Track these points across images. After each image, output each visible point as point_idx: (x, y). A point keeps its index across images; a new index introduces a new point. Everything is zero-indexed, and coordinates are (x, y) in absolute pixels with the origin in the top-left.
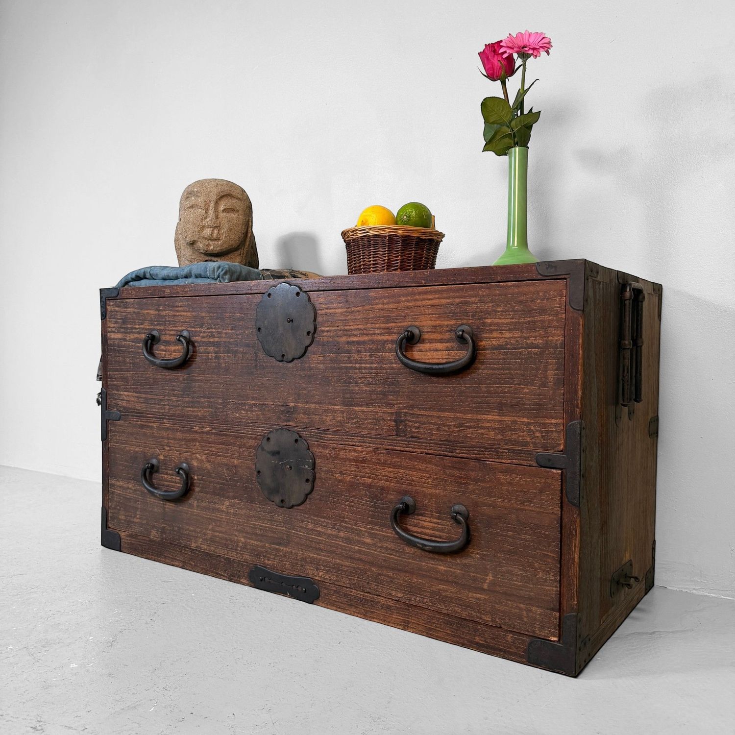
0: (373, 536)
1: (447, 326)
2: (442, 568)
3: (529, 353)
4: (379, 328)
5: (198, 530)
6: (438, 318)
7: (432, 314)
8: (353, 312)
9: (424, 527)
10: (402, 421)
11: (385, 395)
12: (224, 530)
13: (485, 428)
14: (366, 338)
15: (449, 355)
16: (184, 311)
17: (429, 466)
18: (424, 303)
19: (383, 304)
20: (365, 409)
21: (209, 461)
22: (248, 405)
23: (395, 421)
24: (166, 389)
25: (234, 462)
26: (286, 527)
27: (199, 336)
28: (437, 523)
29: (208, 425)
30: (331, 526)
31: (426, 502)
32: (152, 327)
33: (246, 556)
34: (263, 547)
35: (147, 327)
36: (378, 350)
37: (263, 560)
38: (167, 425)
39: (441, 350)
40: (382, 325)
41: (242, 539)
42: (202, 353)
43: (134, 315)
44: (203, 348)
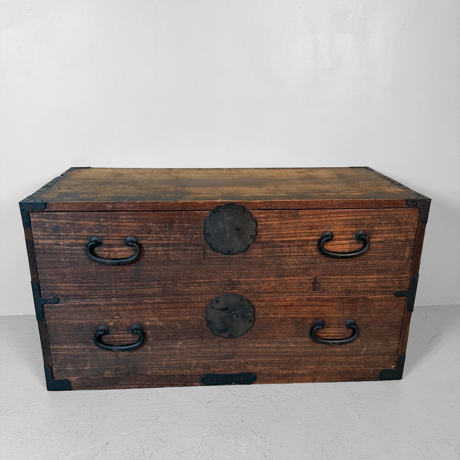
0: (295, 343)
1: (351, 231)
2: (339, 350)
3: (397, 244)
4: (305, 233)
5: (154, 363)
6: (345, 227)
7: (342, 225)
8: (286, 223)
9: (329, 333)
10: (317, 283)
11: (307, 269)
12: (178, 359)
13: (369, 282)
14: (295, 239)
15: (350, 246)
16: (129, 222)
17: (334, 303)
18: (337, 218)
19: (308, 218)
20: (292, 278)
21: (161, 321)
22: (197, 283)
23: (313, 283)
24: (113, 279)
25: (185, 318)
26: (231, 349)
27: (147, 240)
28: (337, 330)
29: (159, 298)
30: (266, 343)
31: (331, 321)
32: (92, 234)
33: (200, 370)
34: (213, 363)
35: (86, 234)
36: (303, 245)
37: (213, 369)
38: (115, 302)
39: (346, 244)
40: (307, 231)
41: (195, 361)
42: (151, 251)
43: (68, 225)
44: (151, 248)
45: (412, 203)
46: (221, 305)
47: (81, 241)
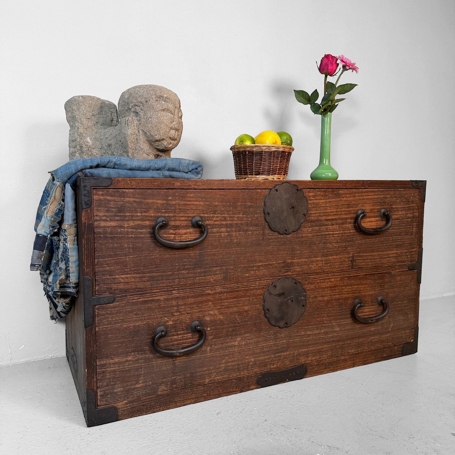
0: (339, 326)
1: (377, 209)
2: (373, 329)
3: (408, 221)
4: (344, 211)
5: (212, 368)
6: (373, 205)
7: (370, 203)
8: (330, 202)
9: (366, 312)
10: (354, 260)
11: (346, 247)
12: (236, 359)
13: (390, 257)
14: (337, 217)
15: (377, 224)
16: (196, 201)
17: (368, 281)
18: (367, 197)
19: (346, 197)
20: (335, 257)
21: (221, 314)
22: (256, 266)
23: (351, 261)
24: (176, 266)
25: (244, 308)
26: (286, 340)
27: (212, 220)
28: (371, 308)
29: (220, 287)
30: (316, 329)
31: (366, 299)
32: (159, 214)
33: (257, 370)
34: (269, 359)
35: (153, 215)
36: (343, 223)
37: (269, 367)
38: (176, 295)
39: (374, 222)
40: (346, 209)
41: (252, 360)
42: (215, 233)
43: (135, 204)
44: (215, 229)
45: (415, 183)
46: (278, 290)
47: (147, 223)
